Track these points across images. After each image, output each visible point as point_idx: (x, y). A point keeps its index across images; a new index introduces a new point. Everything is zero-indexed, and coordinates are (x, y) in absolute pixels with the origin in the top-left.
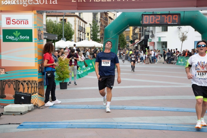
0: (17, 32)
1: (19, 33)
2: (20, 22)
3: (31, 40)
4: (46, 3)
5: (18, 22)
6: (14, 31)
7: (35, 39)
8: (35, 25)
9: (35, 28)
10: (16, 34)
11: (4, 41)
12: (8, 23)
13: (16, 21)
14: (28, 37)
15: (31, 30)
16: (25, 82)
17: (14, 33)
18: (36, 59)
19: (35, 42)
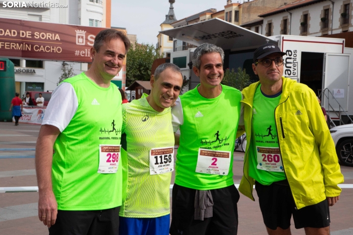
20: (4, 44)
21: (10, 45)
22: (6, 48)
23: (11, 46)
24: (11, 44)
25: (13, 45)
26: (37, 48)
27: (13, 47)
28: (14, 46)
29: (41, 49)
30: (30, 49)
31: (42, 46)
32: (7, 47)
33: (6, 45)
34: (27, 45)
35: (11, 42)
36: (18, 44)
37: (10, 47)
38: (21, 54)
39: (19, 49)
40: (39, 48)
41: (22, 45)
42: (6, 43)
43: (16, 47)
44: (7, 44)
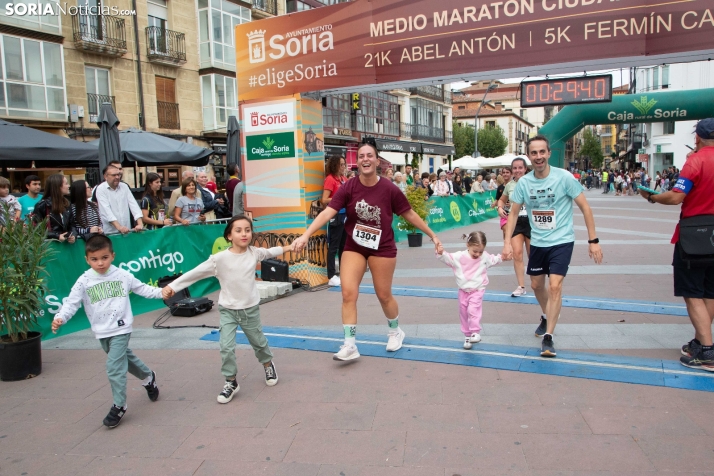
0: (268, 139)
1: (273, 142)
2: (273, 119)
3: (291, 154)
4: (317, 76)
5: (270, 120)
6: (264, 137)
7: (300, 151)
8: (298, 122)
9: (298, 128)
10: (268, 143)
11: (249, 159)
12: (255, 123)
13: (266, 118)
14: (287, 149)
15: (291, 135)
16: (285, 236)
17: (265, 143)
18: (302, 191)
19: (300, 156)
20: (596, 27)
21: (611, 25)
22: (600, 36)
23: (615, 28)
24: (615, 22)
25: (619, 24)
26: (690, 20)
27: (619, 31)
28: (622, 28)
29: (703, 20)
30: (669, 29)
31: (708, 11)
32: (603, 33)
33: (600, 29)
34: (659, 18)
35: (612, 17)
36: (633, 20)
37: (611, 32)
38: (642, 45)
39: (639, 32)
40: (698, 19)
41: (645, 19)
42: (600, 23)
43: (628, 29)
44: (603, 26)
